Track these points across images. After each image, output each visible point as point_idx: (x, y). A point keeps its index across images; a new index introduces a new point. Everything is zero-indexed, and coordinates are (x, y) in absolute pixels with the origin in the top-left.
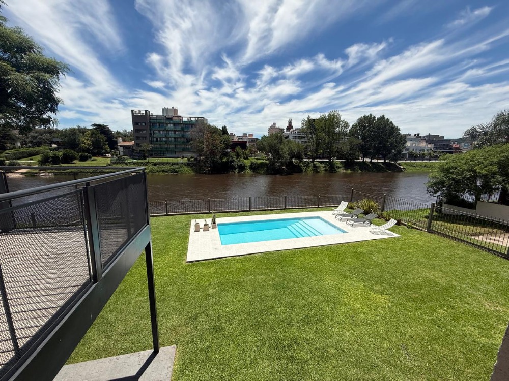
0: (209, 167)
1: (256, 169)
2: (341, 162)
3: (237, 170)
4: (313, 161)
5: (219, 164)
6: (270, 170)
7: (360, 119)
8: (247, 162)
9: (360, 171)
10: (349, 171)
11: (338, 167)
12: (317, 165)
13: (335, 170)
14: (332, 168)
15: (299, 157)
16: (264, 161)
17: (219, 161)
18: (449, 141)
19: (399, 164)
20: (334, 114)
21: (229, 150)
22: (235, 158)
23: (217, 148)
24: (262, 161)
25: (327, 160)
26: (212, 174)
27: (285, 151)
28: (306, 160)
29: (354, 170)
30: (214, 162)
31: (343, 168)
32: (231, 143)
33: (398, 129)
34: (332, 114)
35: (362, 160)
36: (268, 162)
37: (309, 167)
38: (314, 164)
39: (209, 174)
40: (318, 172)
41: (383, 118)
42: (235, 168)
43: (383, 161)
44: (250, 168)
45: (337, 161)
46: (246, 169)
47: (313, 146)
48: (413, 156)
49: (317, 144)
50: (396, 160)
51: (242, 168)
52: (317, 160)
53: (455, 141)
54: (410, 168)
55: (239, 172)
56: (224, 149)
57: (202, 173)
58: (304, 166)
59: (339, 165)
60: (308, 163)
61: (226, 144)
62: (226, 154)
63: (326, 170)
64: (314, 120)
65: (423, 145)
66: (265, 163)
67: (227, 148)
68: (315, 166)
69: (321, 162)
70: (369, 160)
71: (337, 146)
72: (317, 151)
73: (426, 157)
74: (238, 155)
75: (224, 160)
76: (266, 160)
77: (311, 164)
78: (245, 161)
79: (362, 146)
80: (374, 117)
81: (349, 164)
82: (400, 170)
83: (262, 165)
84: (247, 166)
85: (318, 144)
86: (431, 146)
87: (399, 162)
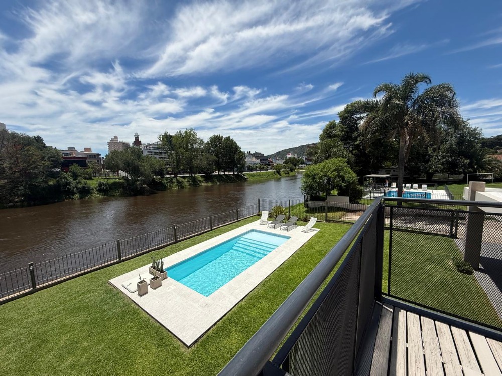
0: (23, 195)
1: (107, 191)
2: (201, 176)
3: (77, 196)
4: (175, 177)
5: (43, 189)
6: (129, 190)
7: (211, 138)
8: (93, 184)
9: (218, 183)
10: (210, 184)
11: (200, 181)
12: (181, 181)
13: (198, 184)
14: (195, 183)
15: (160, 173)
16: (117, 181)
17: (44, 185)
18: (267, 157)
19: (244, 175)
20: (190, 132)
21: (58, 170)
22: (71, 180)
23: (36, 168)
24: (114, 181)
25: (188, 175)
26: (29, 205)
27: (145, 168)
28: (168, 176)
29: (213, 183)
30: (32, 187)
31: (204, 182)
32: (62, 160)
33: (240, 148)
34: (188, 131)
35: (218, 174)
36: (122, 181)
37: (173, 183)
38: (177, 180)
39: (22, 206)
40: (183, 187)
41: (228, 138)
42: (73, 193)
43: (232, 173)
44: (98, 190)
45: (198, 176)
46: (91, 193)
47: (174, 163)
48: (250, 169)
49: (177, 161)
50: (241, 172)
51: (85, 192)
52: (179, 176)
53: (270, 156)
54: (251, 177)
55: (81, 198)
56: (51, 168)
57: (6, 207)
58: (168, 183)
59: (200, 179)
60: (171, 179)
61: (52, 161)
62: (53, 176)
63: (190, 185)
64: (171, 136)
65: (254, 160)
66: (119, 183)
67: (55, 167)
68: (178, 182)
69: (184, 178)
70: (222, 173)
71: (196, 162)
72: (178, 166)
73: (258, 169)
74: (75, 177)
75: (51, 183)
76: (119, 179)
77: (174, 180)
78: (89, 182)
79: (216, 161)
80: (222, 137)
81: (208, 178)
82: (245, 180)
83: (116, 186)
84: (93, 189)
85: (179, 161)
86: (258, 161)
87: (244, 173)
